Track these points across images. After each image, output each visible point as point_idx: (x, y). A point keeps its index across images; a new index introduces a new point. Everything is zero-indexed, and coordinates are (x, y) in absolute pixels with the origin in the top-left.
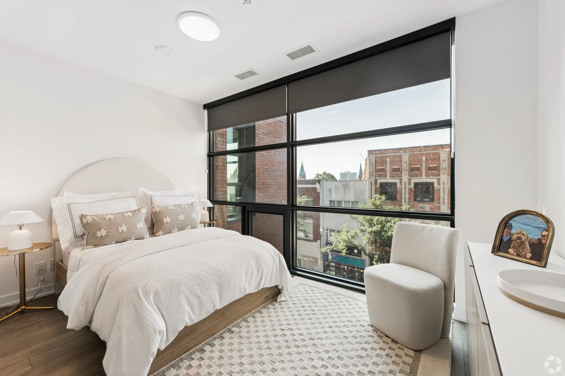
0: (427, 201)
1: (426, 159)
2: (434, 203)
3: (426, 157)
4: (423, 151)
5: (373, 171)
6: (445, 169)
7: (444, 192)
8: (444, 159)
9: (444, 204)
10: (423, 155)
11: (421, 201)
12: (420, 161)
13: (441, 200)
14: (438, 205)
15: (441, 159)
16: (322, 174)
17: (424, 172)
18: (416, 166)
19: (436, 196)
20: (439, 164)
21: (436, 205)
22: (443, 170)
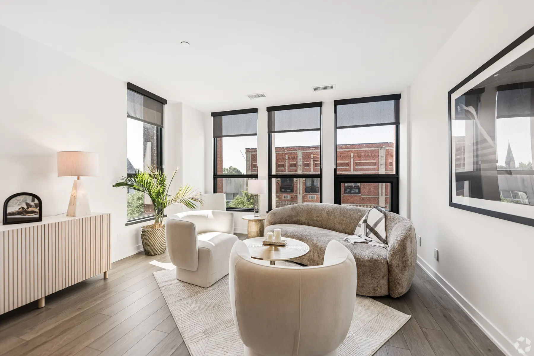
0: (289, 192)
1: (288, 158)
2: (294, 193)
3: (288, 156)
4: (286, 151)
5: (249, 167)
6: (301, 166)
7: (300, 184)
8: (300, 158)
9: (300, 194)
10: (286, 154)
11: (284, 192)
12: (284, 159)
13: (298, 191)
14: (296, 195)
15: (298, 158)
16: (228, 169)
17: (287, 168)
18: (281, 163)
19: (295, 189)
20: (297, 162)
21: (295, 195)
22: (300, 167)
